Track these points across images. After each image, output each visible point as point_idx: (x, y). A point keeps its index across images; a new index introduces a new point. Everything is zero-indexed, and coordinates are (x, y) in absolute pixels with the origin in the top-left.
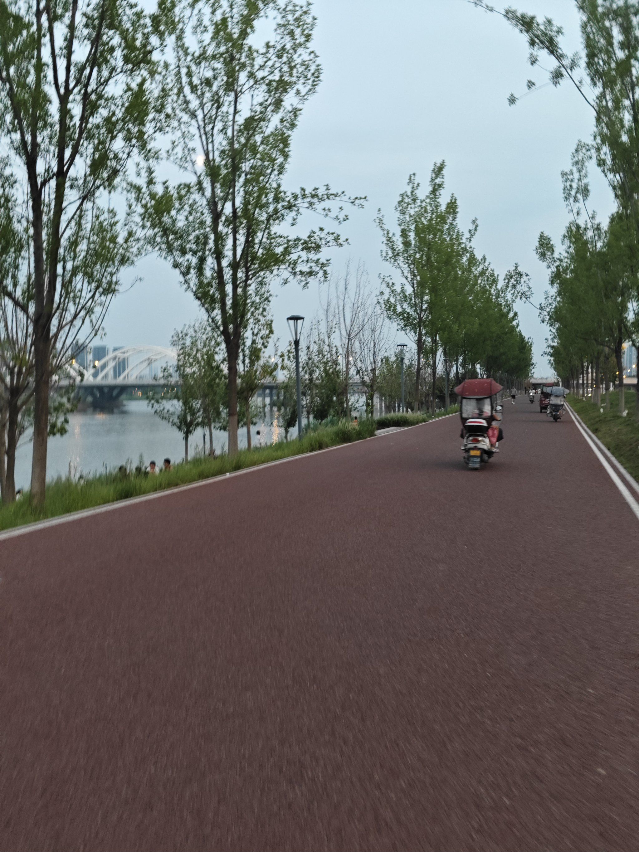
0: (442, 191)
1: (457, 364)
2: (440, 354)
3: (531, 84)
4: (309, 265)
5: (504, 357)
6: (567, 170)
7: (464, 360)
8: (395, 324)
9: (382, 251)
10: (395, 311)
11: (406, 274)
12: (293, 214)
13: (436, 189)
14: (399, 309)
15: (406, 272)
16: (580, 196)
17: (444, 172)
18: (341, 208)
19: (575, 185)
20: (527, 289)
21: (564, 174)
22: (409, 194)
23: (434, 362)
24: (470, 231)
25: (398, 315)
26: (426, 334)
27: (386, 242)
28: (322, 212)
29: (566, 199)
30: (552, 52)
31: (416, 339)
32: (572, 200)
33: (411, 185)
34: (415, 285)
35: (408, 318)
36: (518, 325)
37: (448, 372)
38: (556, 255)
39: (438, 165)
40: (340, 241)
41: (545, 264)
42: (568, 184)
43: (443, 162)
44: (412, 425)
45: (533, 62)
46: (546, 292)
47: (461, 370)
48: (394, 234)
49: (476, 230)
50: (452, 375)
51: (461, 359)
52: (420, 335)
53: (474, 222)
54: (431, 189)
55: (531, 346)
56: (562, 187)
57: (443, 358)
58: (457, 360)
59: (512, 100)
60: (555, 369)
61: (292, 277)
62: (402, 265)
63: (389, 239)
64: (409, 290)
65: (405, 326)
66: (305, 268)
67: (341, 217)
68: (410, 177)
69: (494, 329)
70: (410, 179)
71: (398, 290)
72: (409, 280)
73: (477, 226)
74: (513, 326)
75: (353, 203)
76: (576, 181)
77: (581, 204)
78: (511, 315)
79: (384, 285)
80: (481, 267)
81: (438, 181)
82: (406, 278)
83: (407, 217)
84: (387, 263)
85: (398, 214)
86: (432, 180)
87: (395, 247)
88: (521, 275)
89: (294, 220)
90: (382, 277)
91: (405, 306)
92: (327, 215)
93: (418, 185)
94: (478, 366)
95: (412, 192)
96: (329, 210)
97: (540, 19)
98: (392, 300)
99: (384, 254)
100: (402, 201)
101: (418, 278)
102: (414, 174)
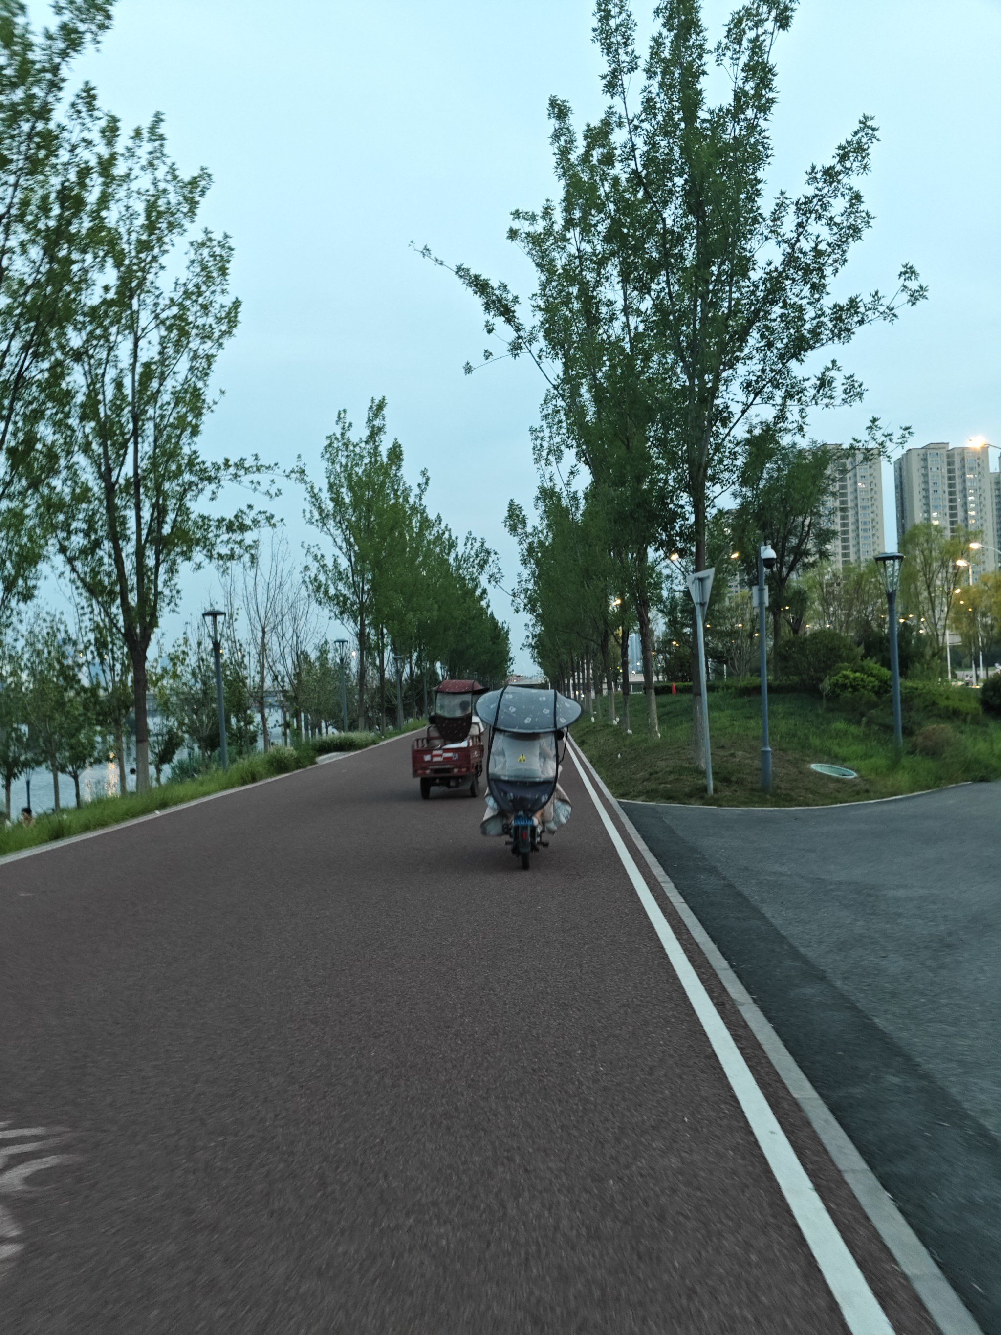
0: (382, 437)
1: (410, 663)
2: (388, 654)
3: (488, 355)
4: (230, 546)
5: (472, 651)
6: (536, 426)
7: (419, 657)
8: (327, 611)
9: (304, 511)
10: (326, 592)
11: (339, 543)
12: (213, 486)
13: (375, 433)
14: (332, 591)
15: (339, 540)
16: (552, 458)
17: (385, 411)
18: (272, 481)
19: (546, 445)
20: (496, 571)
21: (533, 431)
22: (339, 436)
23: (382, 662)
24: (419, 485)
25: (330, 599)
26: (370, 624)
27: (309, 498)
28: (249, 485)
29: (537, 461)
30: (509, 321)
31: (357, 630)
32: (543, 462)
33: (341, 425)
34: (353, 559)
35: (345, 602)
36: (488, 606)
37: (399, 673)
38: (529, 530)
39: (377, 402)
40: (273, 521)
41: (516, 539)
42: (538, 442)
43: (384, 399)
44: (360, 749)
45: (490, 331)
46: (519, 575)
47: (416, 670)
48: (320, 490)
49: (427, 483)
50: (405, 676)
51: (415, 655)
52: (363, 625)
53: (424, 473)
54: (368, 433)
55: (507, 633)
56: (532, 446)
57: (392, 656)
58: (410, 657)
59: (468, 369)
60: (540, 664)
61: (208, 560)
62: (333, 530)
63: (314, 496)
64: (344, 563)
65: (342, 613)
66: (225, 550)
67: (273, 491)
68: (339, 414)
69: (457, 613)
70: (339, 417)
71: (330, 565)
72: (344, 550)
73: (428, 479)
74: (482, 609)
75: (287, 476)
76: (547, 439)
77: (553, 468)
78: (478, 592)
79: (310, 559)
80: (435, 530)
81: (377, 423)
82: (340, 548)
83: (338, 467)
84: (313, 527)
85: (325, 464)
86: (369, 421)
87: (323, 506)
88: (489, 553)
89: (214, 493)
90: (306, 546)
91: (341, 586)
92: (255, 489)
93: (350, 425)
94: (438, 665)
95: (343, 434)
96: (258, 483)
97: (494, 283)
98: (322, 578)
99: (308, 515)
100: (330, 445)
101: (356, 548)
102: (345, 411)
